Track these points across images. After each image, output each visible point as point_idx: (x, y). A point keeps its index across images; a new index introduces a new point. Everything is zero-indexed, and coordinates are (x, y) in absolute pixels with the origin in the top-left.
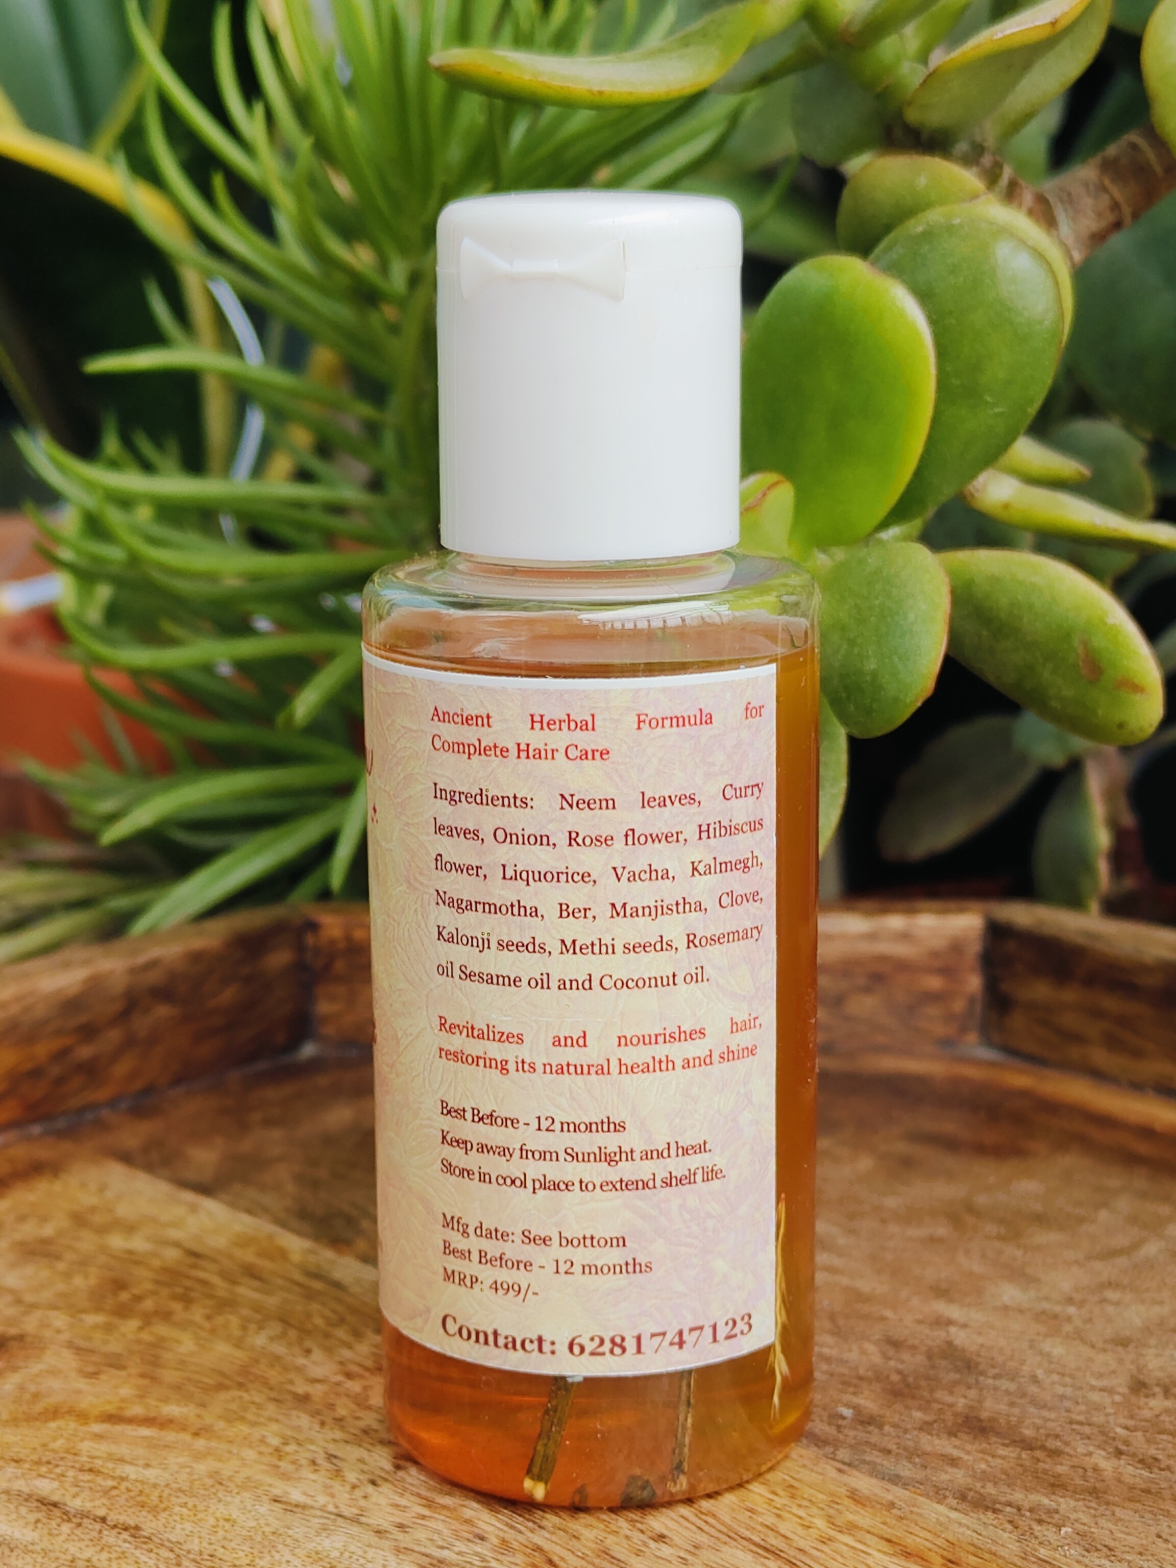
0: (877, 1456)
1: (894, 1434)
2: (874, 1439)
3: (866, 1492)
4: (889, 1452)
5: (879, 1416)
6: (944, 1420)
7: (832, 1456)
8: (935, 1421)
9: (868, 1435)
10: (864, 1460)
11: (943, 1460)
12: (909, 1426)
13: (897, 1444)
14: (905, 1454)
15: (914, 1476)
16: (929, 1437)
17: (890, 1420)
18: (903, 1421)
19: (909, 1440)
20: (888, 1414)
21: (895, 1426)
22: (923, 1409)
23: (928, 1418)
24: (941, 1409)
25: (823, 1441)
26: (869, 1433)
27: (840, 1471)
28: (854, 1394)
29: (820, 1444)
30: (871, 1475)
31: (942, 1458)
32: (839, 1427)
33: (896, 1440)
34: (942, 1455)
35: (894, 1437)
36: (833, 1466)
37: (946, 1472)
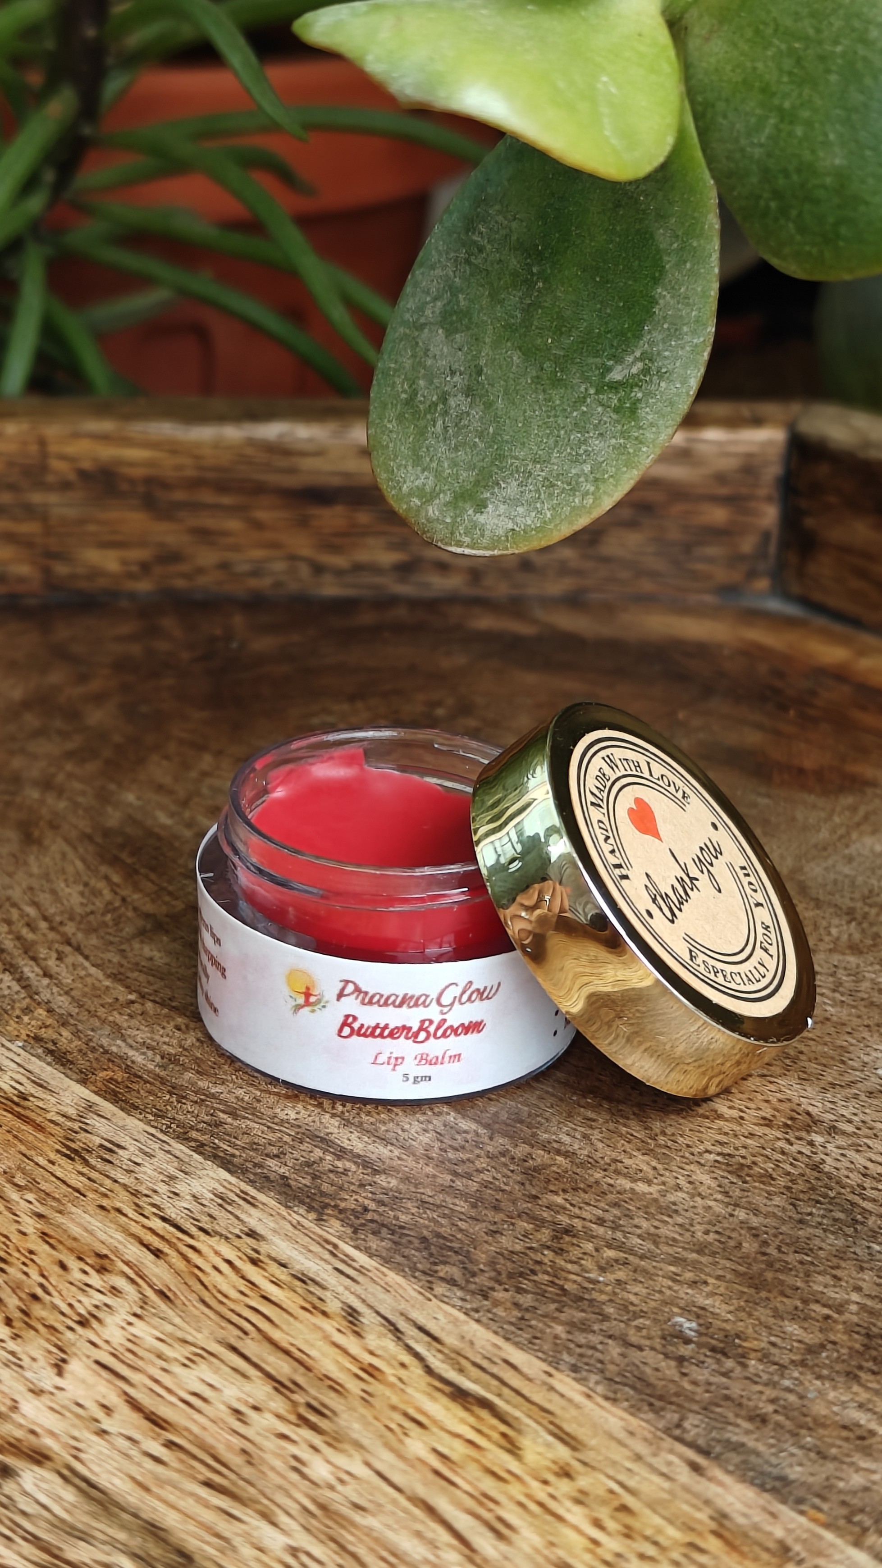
0: (748, 1432)
1: (765, 1377)
2: (736, 1390)
3: (741, 1520)
4: (764, 1420)
5: (738, 1336)
6: (834, 1343)
7: (677, 1432)
8: (823, 1346)
9: (724, 1380)
10: (728, 1441)
11: (847, 1439)
12: (785, 1359)
13: (773, 1401)
14: (788, 1424)
15: (811, 1480)
16: (818, 1383)
17: (754, 1344)
18: (773, 1344)
19: (788, 1390)
20: (750, 1330)
21: (765, 1357)
22: (799, 1316)
23: (809, 1338)
24: (827, 1317)
25: (661, 1398)
26: (725, 1375)
27: (695, 1468)
28: (694, 1284)
29: (658, 1404)
30: (743, 1479)
31: (845, 1433)
32: (681, 1360)
33: (770, 1393)
34: (845, 1427)
35: (766, 1385)
36: (681, 1457)
37: (858, 1470)
